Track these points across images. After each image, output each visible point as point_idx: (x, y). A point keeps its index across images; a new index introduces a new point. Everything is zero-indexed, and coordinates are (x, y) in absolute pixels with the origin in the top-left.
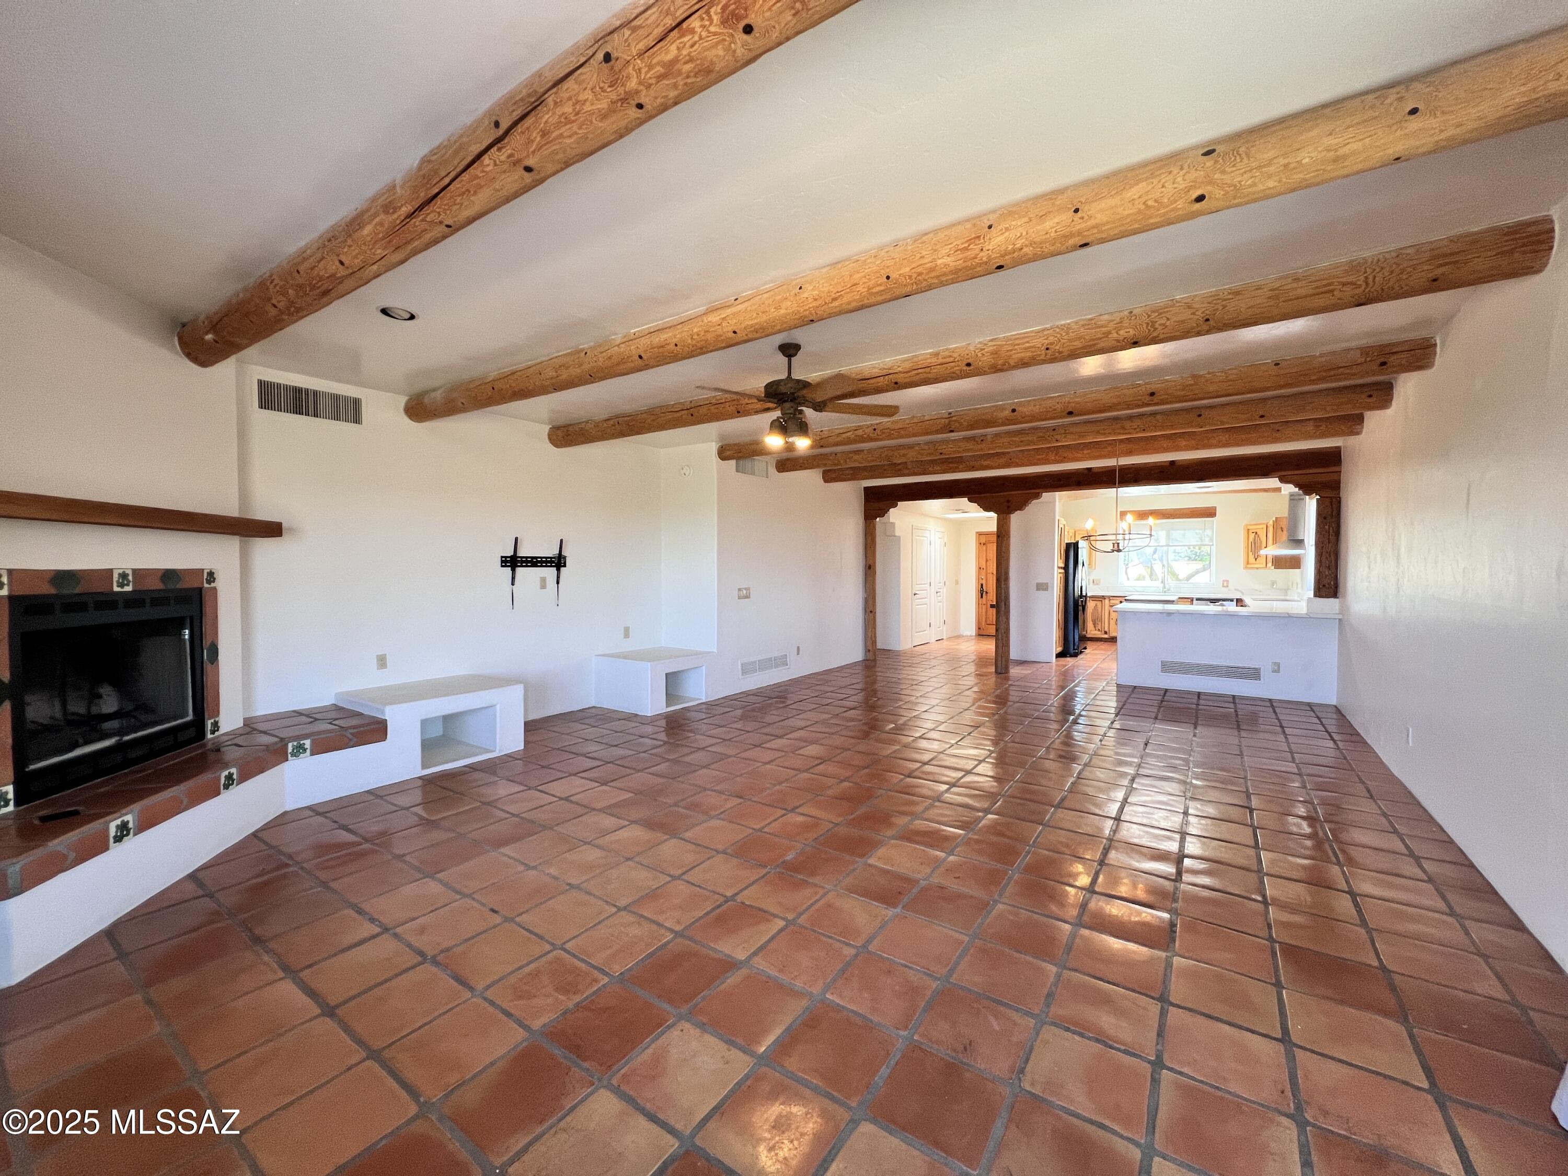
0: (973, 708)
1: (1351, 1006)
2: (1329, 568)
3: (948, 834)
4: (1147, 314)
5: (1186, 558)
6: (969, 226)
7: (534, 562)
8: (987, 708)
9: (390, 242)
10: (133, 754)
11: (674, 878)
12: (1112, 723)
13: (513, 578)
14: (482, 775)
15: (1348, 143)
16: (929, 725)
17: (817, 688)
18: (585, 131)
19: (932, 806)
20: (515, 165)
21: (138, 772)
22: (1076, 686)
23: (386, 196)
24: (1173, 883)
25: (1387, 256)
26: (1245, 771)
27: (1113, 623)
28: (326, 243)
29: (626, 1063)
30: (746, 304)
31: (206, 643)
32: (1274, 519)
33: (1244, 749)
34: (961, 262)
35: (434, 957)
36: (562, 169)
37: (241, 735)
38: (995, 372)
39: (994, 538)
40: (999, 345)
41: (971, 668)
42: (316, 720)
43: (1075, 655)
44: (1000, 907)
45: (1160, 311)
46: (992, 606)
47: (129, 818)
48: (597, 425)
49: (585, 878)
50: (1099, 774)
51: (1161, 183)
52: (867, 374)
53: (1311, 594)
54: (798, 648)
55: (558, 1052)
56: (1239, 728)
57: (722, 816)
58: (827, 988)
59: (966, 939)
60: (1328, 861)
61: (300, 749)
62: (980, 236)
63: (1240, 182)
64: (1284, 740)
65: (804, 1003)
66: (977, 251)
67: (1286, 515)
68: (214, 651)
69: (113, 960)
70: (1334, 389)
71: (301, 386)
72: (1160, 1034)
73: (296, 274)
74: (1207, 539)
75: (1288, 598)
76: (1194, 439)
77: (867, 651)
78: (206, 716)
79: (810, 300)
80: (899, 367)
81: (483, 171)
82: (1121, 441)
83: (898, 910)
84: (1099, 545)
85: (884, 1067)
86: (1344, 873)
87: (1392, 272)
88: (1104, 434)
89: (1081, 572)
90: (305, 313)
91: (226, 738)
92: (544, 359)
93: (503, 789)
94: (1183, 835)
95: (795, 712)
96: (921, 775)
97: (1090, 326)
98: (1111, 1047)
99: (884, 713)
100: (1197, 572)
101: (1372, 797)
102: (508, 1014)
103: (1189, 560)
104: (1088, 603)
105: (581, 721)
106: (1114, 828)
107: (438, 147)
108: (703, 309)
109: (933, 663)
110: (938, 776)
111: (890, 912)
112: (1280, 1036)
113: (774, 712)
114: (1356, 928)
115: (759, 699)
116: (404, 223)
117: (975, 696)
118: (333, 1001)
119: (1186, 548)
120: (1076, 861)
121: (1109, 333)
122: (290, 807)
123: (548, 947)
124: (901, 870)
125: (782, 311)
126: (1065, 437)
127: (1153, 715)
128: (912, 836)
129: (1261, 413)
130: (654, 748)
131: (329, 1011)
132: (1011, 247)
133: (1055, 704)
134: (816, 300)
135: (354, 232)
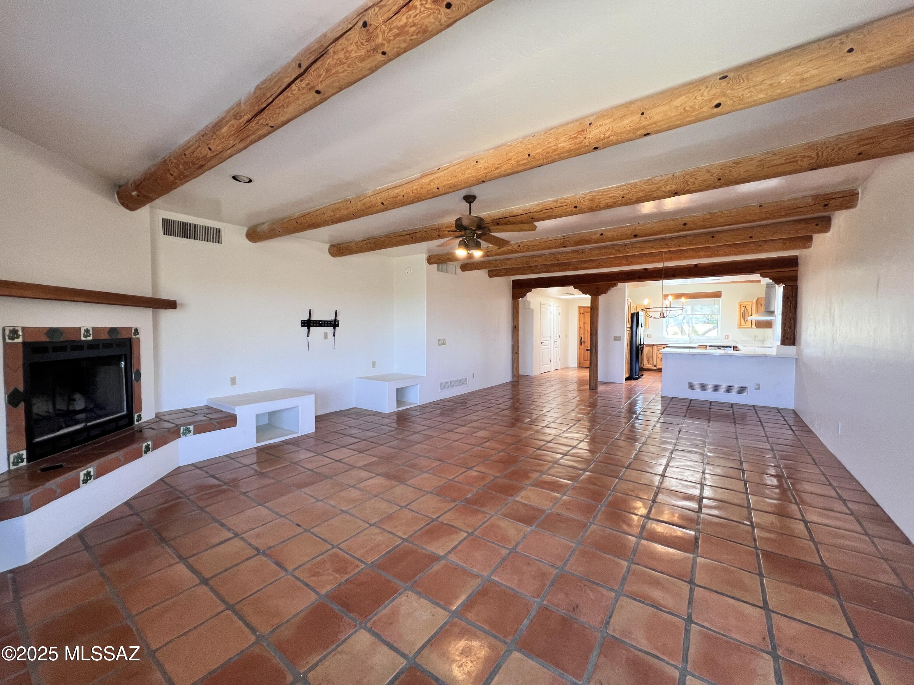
0: (576, 410)
1: (805, 588)
2: (790, 327)
3: (563, 483)
4: (683, 176)
5: (703, 322)
6: (577, 124)
7: (321, 324)
8: (584, 409)
9: (238, 136)
10: (93, 433)
11: (402, 507)
12: (659, 419)
13: (308, 333)
14: (291, 447)
15: (809, 71)
16: (550, 419)
17: (485, 397)
18: (352, 69)
19: (552, 467)
20: (310, 89)
21: (97, 443)
22: (637, 397)
23: (235, 109)
24: (696, 514)
25: (831, 140)
26: (739, 447)
27: (659, 360)
28: (201, 138)
29: (375, 614)
30: (445, 172)
31: (134, 370)
32: (757, 299)
33: (739, 436)
34: (572, 145)
35: (264, 551)
36: (338, 92)
37: (154, 423)
38: (591, 211)
39: (590, 310)
40: (595, 195)
41: (575, 387)
42: (196, 414)
43: (636, 379)
44: (593, 526)
45: (691, 175)
46: (588, 350)
47: (91, 469)
48: (357, 244)
49: (351, 506)
50: (652, 449)
51: (694, 96)
52: (515, 213)
53: (779, 343)
54: (473, 374)
55: (336, 608)
56: (735, 423)
57: (430, 472)
58: (493, 572)
59: (574, 545)
60: (791, 502)
61: (187, 431)
62: (584, 130)
63: (743, 95)
64: (762, 430)
65: (479, 581)
66: (582, 139)
67: (764, 296)
68: (138, 374)
69: (83, 550)
70: (795, 221)
71: (187, 222)
72: (690, 603)
73: (183, 156)
74: (716, 310)
75: (765, 345)
76: (710, 251)
77: (514, 376)
78: (134, 412)
79: (482, 169)
80: (534, 208)
81: (292, 94)
82: (665, 252)
83: (533, 527)
84: (651, 314)
85: (526, 620)
86: (799, 509)
87: (833, 150)
88: (656, 248)
89: (641, 330)
90: (189, 179)
91: (144, 425)
92: (326, 205)
93: (303, 455)
94: (702, 485)
95: (471, 412)
96: (545, 449)
97: (648, 184)
98: (661, 610)
99: (524, 412)
100: (710, 330)
101: (816, 464)
102: (307, 585)
103: (704, 323)
104: (645, 349)
105: (348, 416)
106: (661, 481)
107: (265, 80)
108: (418, 175)
109: (552, 383)
110: (555, 449)
111: (529, 529)
112: (762, 605)
113: (460, 411)
114: (807, 542)
115: (451, 404)
116: (246, 125)
117: (577, 403)
118: (207, 576)
119: (703, 316)
120: (638, 500)
121: (660, 187)
122: (181, 464)
123: (330, 547)
124: (535, 504)
125: (466, 176)
126: (632, 250)
127: (684, 414)
128: (541, 484)
129: (750, 235)
130: (389, 432)
131: (205, 581)
132: (602, 136)
133: (625, 408)
134: (486, 169)
135: (217, 131)
